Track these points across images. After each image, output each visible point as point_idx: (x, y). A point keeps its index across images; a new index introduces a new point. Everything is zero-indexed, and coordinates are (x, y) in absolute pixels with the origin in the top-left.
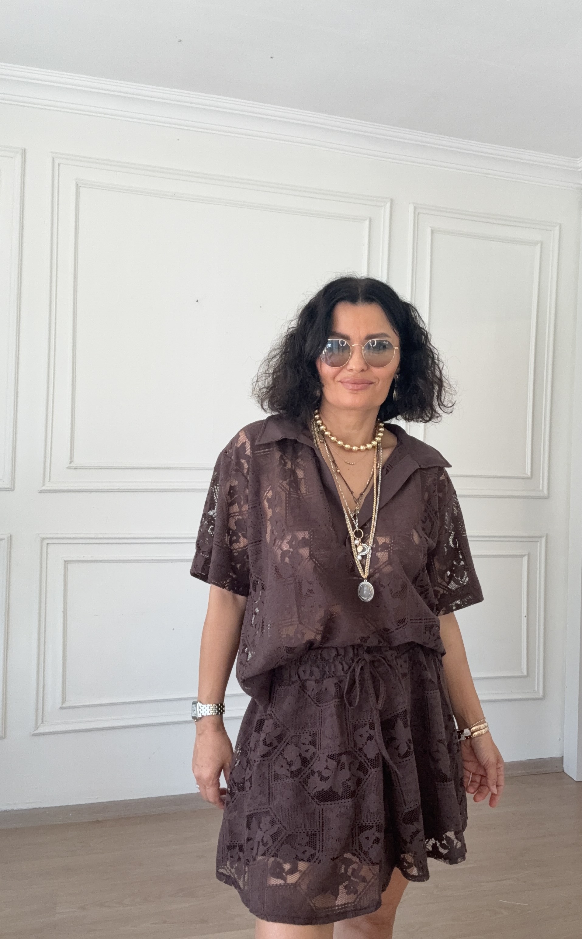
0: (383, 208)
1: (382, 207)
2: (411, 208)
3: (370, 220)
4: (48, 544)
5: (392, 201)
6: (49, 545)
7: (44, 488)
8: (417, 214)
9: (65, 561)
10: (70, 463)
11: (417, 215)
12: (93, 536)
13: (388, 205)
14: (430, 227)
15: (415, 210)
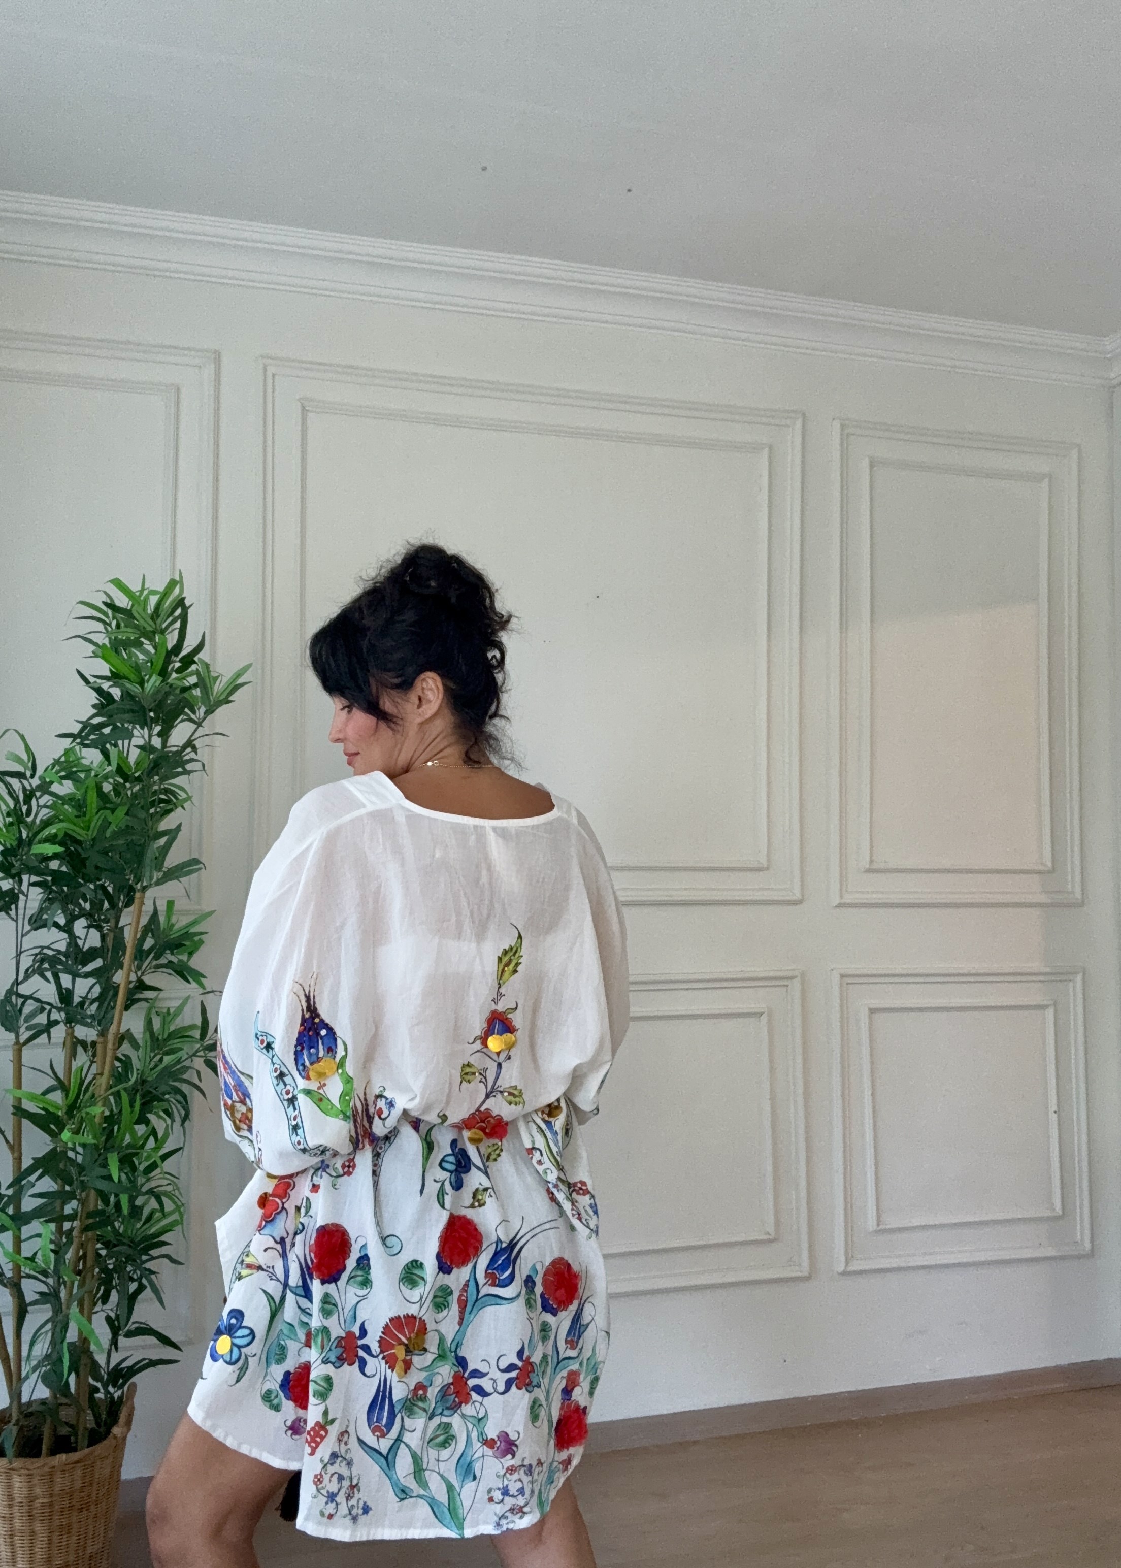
0: (790, 428)
1: (788, 426)
2: (837, 425)
3: (771, 447)
5: (804, 416)
8: (845, 436)
13: (798, 423)
14: (868, 456)
15: (842, 430)
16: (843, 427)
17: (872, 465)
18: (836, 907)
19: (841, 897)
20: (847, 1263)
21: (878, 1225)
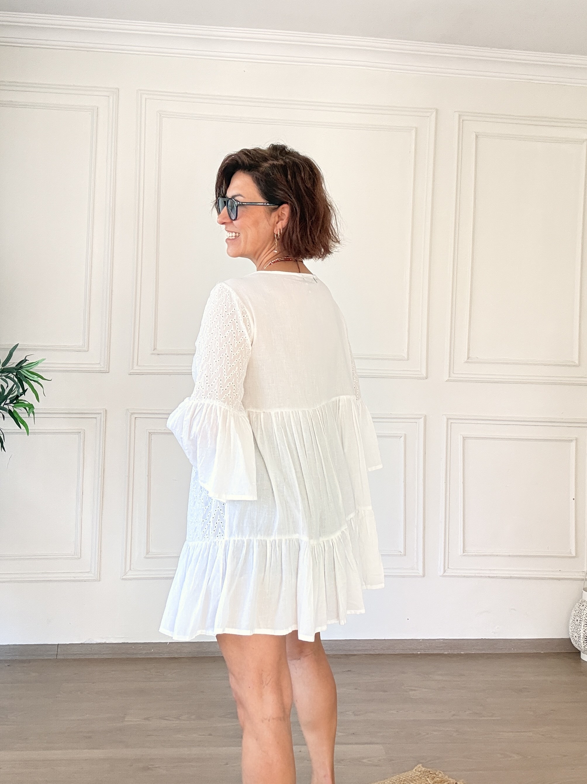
1: (428, 117)
2: (456, 116)
3: (416, 129)
5: (437, 111)
6: (137, 419)
7: (133, 371)
10: (154, 350)
11: (461, 122)
14: (475, 132)
15: (459, 119)
16: (460, 116)
17: (477, 137)
18: (446, 381)
19: (449, 377)
20: (445, 571)
21: (464, 552)
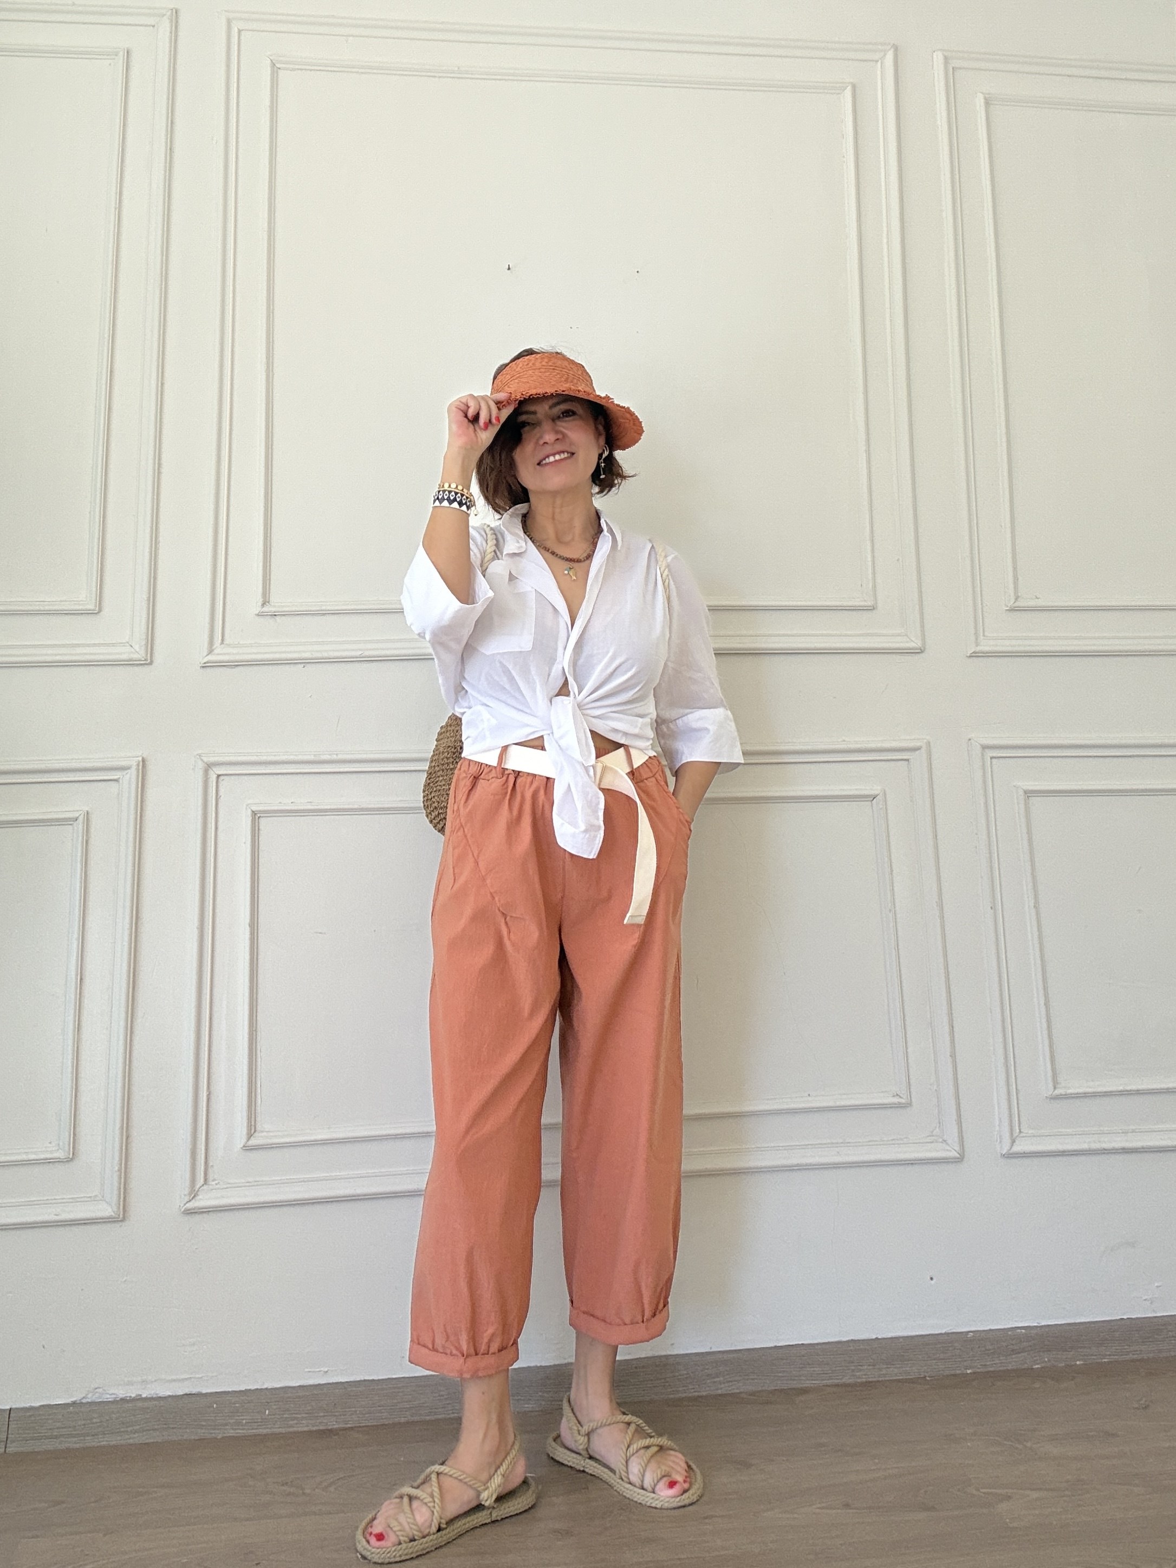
0: (879, 64)
1: (877, 61)
2: (938, 58)
3: (854, 87)
4: (219, 776)
5: (896, 49)
6: (222, 778)
7: (210, 658)
8: (951, 70)
9: (253, 812)
10: (263, 605)
11: (951, 72)
12: (312, 758)
13: (890, 56)
14: (982, 93)
15: (946, 65)
16: (946, 59)
17: (987, 103)
18: (971, 656)
19: (977, 644)
21: (1055, 1088)
